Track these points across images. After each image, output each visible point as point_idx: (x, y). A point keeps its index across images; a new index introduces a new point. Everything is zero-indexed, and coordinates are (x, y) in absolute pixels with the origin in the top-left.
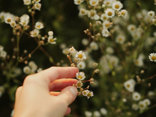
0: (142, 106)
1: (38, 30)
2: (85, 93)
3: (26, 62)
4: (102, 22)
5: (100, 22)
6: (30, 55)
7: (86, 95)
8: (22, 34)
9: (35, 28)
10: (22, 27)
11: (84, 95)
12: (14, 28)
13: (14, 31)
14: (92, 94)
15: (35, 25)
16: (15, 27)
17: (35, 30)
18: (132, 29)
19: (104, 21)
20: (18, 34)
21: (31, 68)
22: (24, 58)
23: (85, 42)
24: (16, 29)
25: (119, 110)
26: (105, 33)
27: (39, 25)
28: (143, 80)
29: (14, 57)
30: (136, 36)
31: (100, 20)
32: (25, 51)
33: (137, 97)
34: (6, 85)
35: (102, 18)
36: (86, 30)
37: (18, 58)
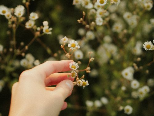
0: (141, 93)
1: (33, 20)
2: (79, 83)
3: (23, 54)
4: (96, 10)
5: (94, 11)
6: (27, 48)
7: (81, 85)
8: (18, 25)
9: (29, 19)
10: (18, 19)
11: (78, 85)
12: (9, 20)
13: (10, 23)
14: (87, 83)
15: (29, 15)
16: (10, 18)
17: (30, 21)
18: (128, 17)
19: (98, 9)
20: (14, 26)
21: (28, 61)
22: (22, 51)
23: (81, 32)
24: (12, 20)
25: (119, 99)
26: (99, 21)
27: (34, 16)
28: (141, 68)
29: (11, 50)
30: (133, 24)
31: (94, 8)
32: (22, 44)
33: (135, 85)
34: (6, 79)
35: (96, 7)
36: (80, 19)
37: (15, 50)
